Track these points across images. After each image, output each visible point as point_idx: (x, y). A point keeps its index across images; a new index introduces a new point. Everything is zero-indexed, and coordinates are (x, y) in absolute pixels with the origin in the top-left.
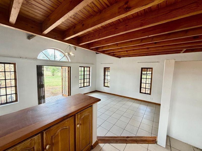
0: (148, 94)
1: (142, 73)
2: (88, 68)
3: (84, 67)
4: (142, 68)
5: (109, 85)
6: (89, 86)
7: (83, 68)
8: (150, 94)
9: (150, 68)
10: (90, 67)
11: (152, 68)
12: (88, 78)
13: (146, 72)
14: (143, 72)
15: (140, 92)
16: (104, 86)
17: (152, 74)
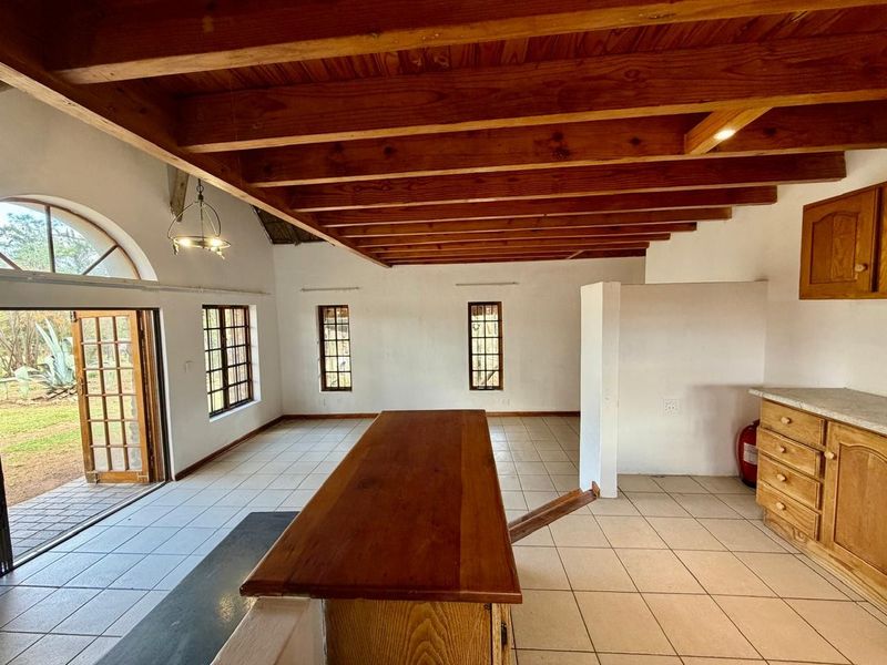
0: (494, 388)
1: (470, 321)
2: (240, 313)
3: (221, 309)
4: (470, 304)
5: (345, 381)
6: (250, 398)
7: (214, 313)
8: (500, 388)
9: (492, 304)
10: (246, 309)
11: (498, 304)
12: (242, 359)
13: (481, 318)
14: (473, 318)
15: (472, 388)
16: (325, 388)
17: (500, 321)
